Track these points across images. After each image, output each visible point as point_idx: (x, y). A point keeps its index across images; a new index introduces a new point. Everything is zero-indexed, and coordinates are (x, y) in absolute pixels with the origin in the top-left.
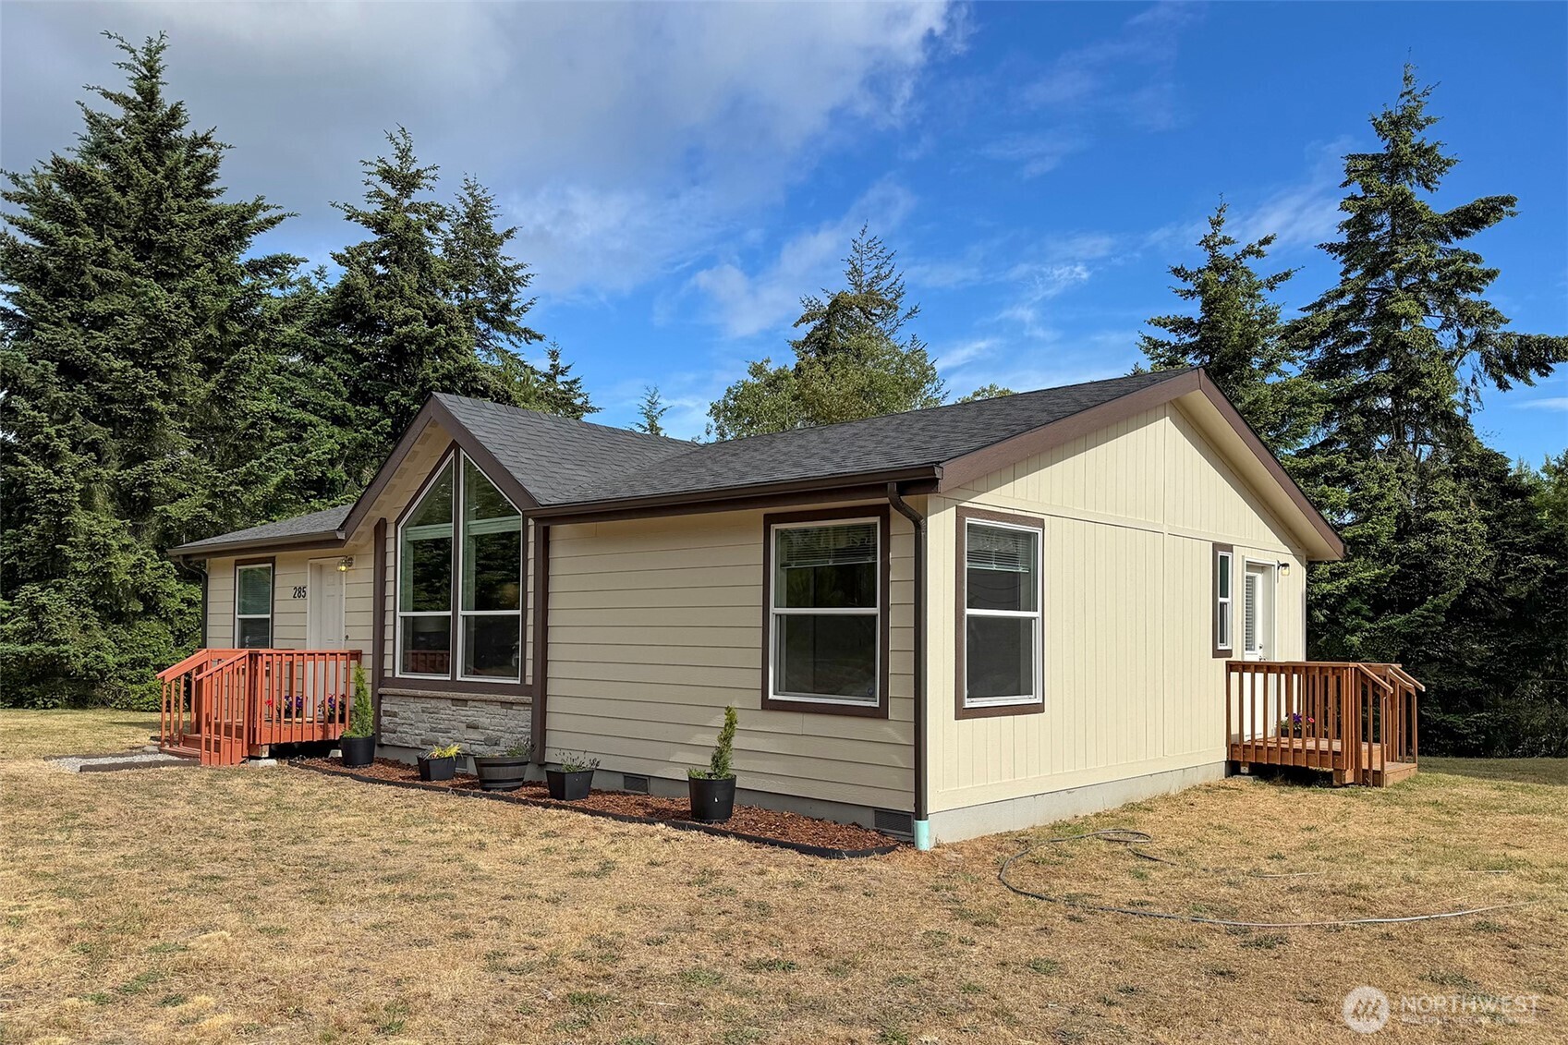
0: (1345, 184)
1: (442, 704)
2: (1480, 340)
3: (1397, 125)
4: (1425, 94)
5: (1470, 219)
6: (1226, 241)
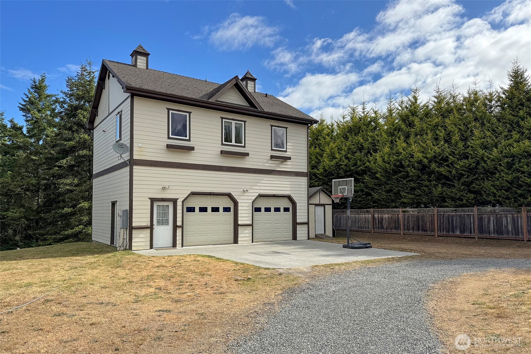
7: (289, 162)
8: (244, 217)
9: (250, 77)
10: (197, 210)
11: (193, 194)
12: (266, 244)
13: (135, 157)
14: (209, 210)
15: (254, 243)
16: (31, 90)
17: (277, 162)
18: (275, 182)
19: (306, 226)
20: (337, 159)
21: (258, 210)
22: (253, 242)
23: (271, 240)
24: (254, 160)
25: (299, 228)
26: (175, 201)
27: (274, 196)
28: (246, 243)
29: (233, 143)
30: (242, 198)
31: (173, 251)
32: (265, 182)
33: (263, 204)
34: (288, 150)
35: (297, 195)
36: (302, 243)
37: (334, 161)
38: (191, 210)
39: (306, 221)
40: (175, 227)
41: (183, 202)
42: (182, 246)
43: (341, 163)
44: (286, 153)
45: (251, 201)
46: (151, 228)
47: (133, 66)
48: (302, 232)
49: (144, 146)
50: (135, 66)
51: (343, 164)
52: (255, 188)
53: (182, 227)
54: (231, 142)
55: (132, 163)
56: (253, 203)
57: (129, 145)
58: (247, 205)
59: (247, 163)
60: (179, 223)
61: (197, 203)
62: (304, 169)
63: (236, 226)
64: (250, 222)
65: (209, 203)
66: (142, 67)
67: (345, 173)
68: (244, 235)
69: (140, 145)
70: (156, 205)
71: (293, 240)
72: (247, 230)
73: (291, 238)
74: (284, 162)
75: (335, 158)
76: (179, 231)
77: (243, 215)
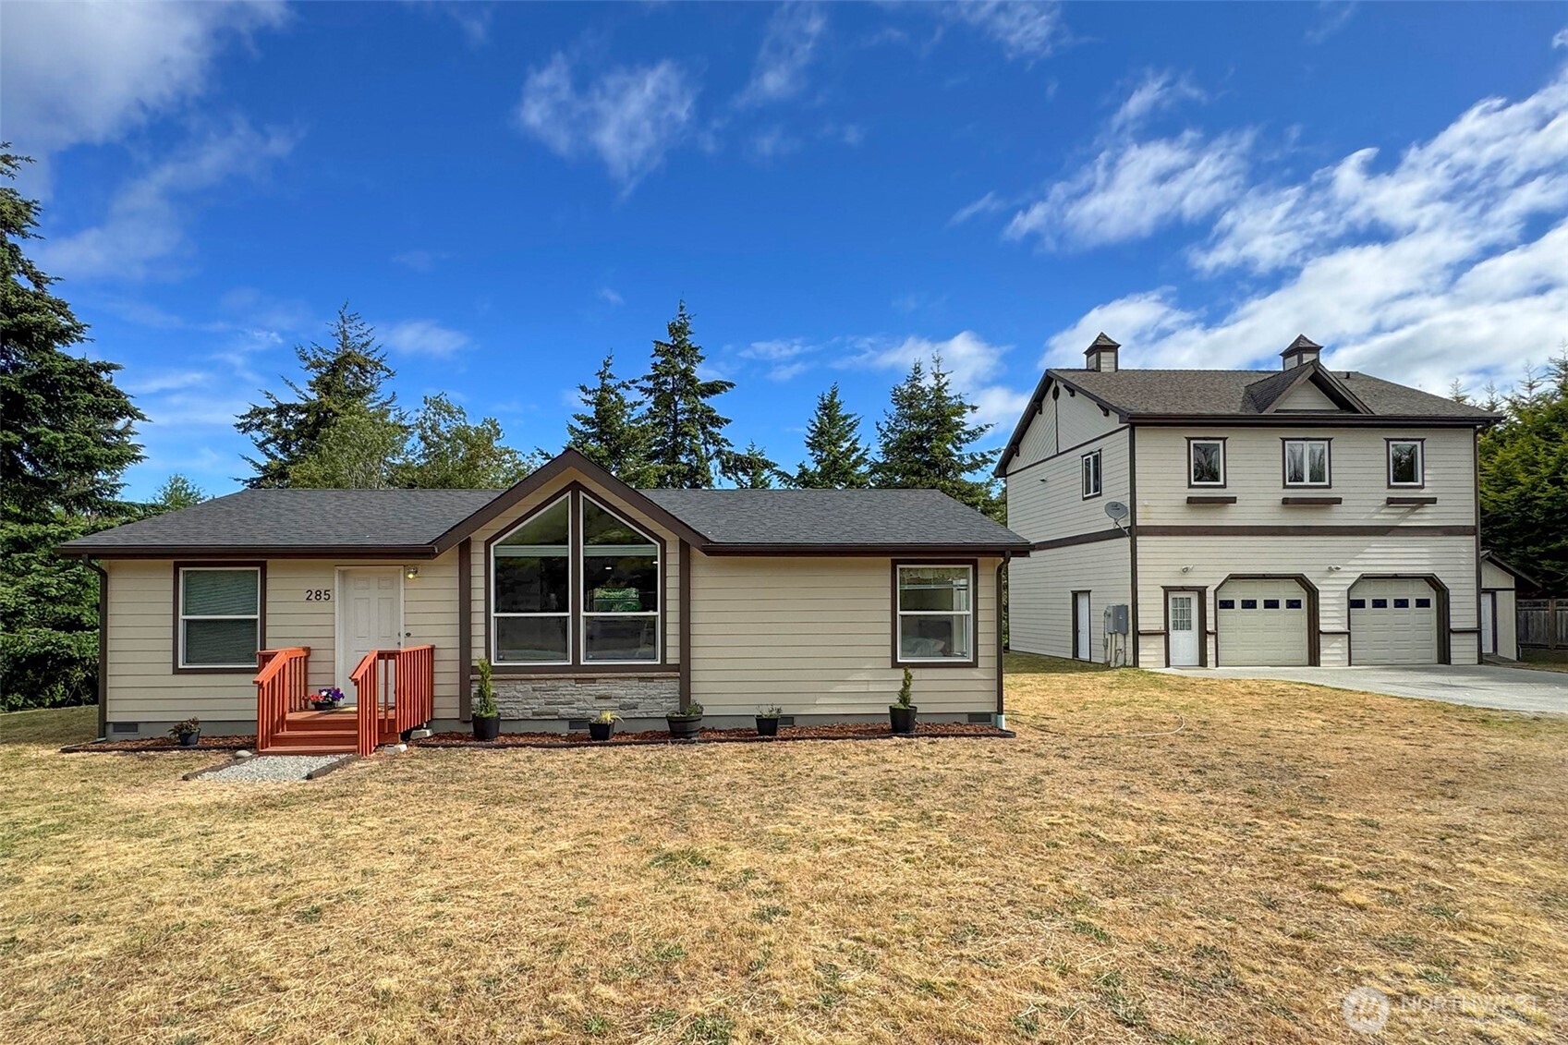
0: (653, 356)
1: (562, 683)
2: (719, 453)
3: (676, 330)
4: (689, 318)
5: (713, 389)
6: (610, 376)
7: (1429, 509)
8: (1332, 617)
9: (1308, 345)
10: (1238, 604)
11: (1233, 577)
12: (1387, 669)
13: (1139, 523)
14: (1260, 604)
15: (1352, 667)
16: (819, 413)
17: (1402, 510)
18: (1396, 550)
19: (1475, 636)
20: (1522, 485)
21: (1358, 604)
22: (1350, 665)
23: (1387, 662)
24: (1352, 510)
25: (1455, 640)
26: (1201, 592)
27: (1396, 577)
28: (1334, 667)
29: (1307, 482)
30: (1324, 582)
31: (1202, 673)
32: (1375, 550)
33: (1368, 594)
34: (1426, 484)
35: (1449, 574)
36: (1463, 670)
37: (1511, 494)
38: (1228, 605)
39: (1474, 625)
40: (1204, 634)
41: (1216, 591)
42: (1217, 666)
43: (1536, 494)
44: (1422, 491)
45: (1346, 588)
46: (1166, 634)
47: (1093, 370)
48: (1462, 649)
49: (1152, 503)
50: (1098, 369)
51: (1543, 495)
52: (1351, 562)
53: (1216, 634)
54: (1302, 480)
55: (1134, 532)
56: (1349, 590)
57: (1128, 504)
58: (1337, 595)
59: (1337, 516)
60: (1210, 628)
61: (1237, 594)
62: (1469, 519)
63: (1314, 634)
64: (1344, 629)
65: (1260, 593)
66: (1108, 370)
67: (1547, 515)
68: (1332, 651)
69: (1146, 503)
70: (1172, 595)
71: (1439, 663)
72: (1336, 641)
73: (1435, 658)
74: (1418, 508)
75: (1512, 483)
76: (1210, 641)
77: (1328, 614)
